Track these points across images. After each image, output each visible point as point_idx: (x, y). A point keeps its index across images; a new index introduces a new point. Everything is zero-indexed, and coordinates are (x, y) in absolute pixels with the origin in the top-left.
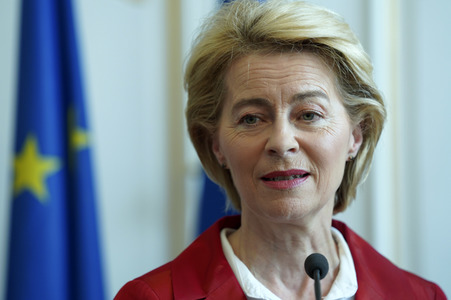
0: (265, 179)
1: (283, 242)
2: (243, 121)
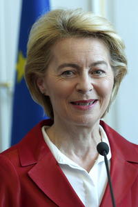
2: (63, 73)
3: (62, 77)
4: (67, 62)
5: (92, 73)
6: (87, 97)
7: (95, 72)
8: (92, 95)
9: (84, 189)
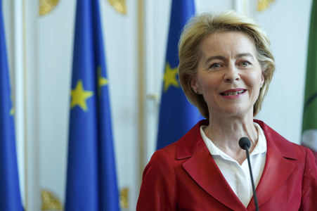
0: (222, 94)
1: (230, 126)
2: (211, 67)
3: (211, 70)
4: (214, 54)
5: (239, 65)
6: (235, 85)
7: (242, 63)
8: (240, 85)
9: (235, 179)
